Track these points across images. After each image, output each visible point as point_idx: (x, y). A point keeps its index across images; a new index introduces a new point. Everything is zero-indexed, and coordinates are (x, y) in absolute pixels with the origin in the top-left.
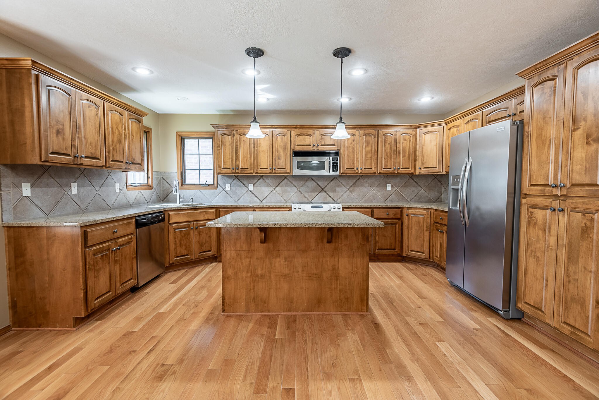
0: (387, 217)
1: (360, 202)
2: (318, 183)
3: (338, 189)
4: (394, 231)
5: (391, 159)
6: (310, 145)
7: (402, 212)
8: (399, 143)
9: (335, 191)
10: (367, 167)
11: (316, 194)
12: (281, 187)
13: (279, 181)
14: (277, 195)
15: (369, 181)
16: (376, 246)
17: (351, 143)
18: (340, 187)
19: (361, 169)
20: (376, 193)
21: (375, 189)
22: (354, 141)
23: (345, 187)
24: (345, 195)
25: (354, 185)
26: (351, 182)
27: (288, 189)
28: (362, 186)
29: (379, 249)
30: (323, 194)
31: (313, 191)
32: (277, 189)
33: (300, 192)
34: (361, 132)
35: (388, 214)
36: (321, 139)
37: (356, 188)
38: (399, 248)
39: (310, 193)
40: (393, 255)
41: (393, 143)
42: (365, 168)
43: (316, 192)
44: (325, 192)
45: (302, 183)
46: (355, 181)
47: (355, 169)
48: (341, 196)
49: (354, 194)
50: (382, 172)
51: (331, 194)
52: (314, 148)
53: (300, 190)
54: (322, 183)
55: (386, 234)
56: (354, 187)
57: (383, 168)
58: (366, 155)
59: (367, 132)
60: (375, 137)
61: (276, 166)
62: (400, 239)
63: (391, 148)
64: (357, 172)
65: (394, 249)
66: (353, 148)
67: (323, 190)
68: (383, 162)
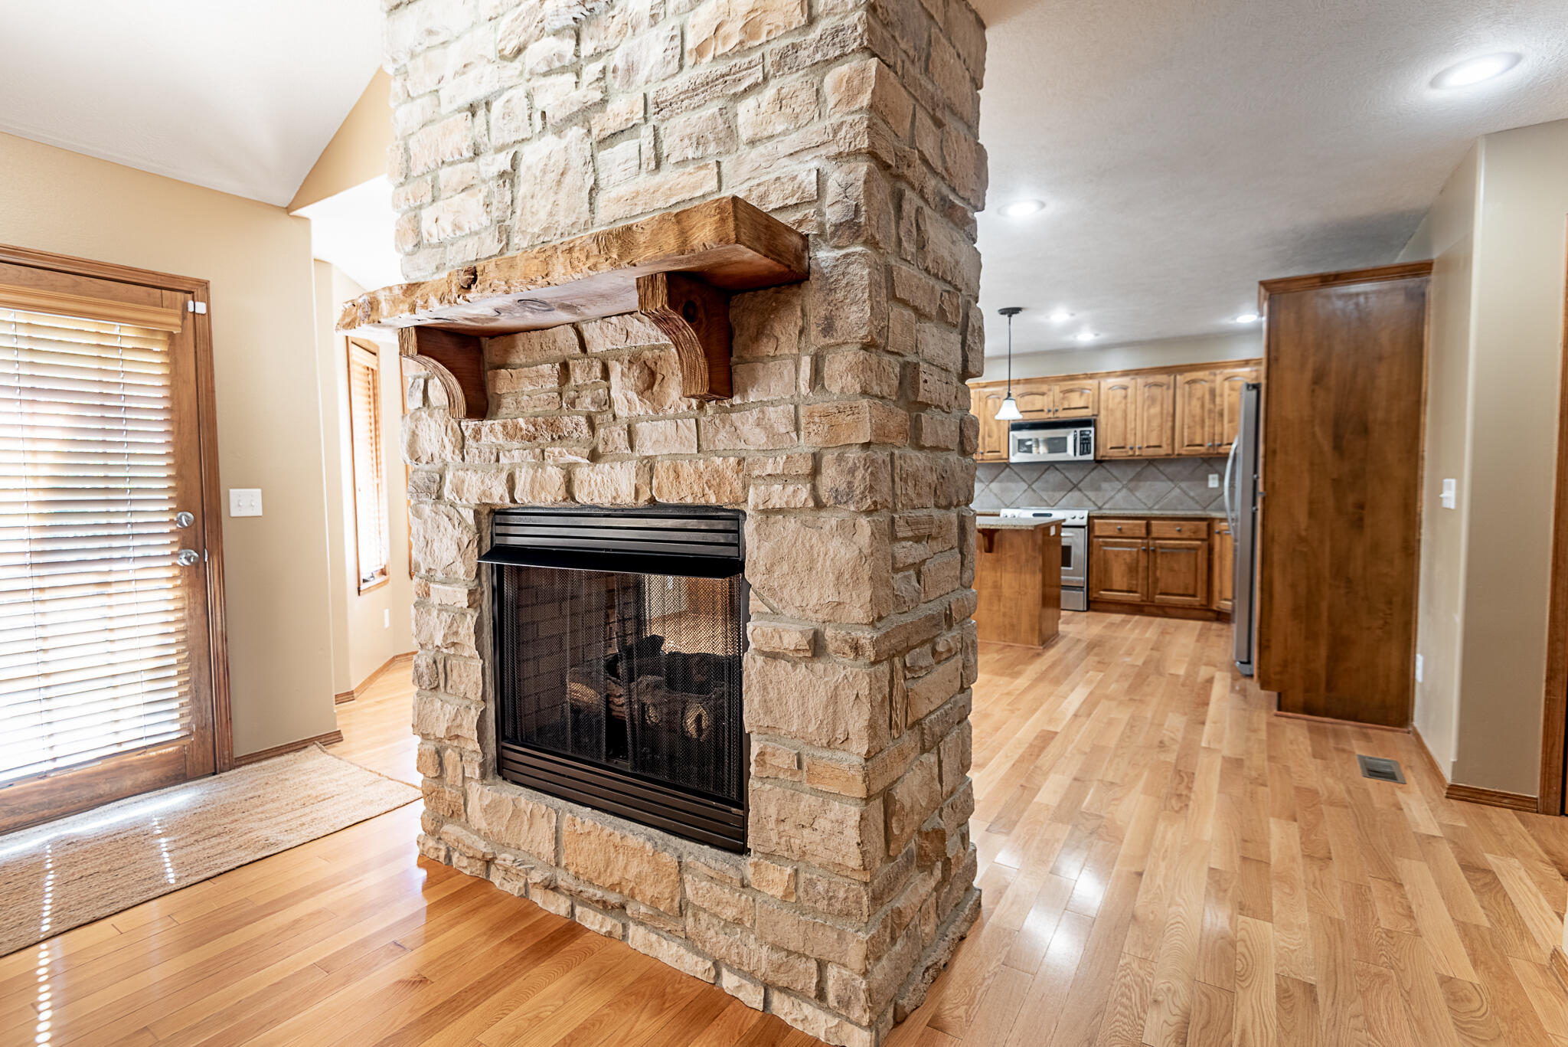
0: (1177, 535)
1: (1150, 509)
2: (1067, 474)
3: (1105, 485)
4: (1192, 562)
5: (1203, 427)
6: (1042, 411)
7: (1210, 528)
8: (1222, 395)
9: (1098, 489)
10: (1151, 444)
11: (1062, 494)
12: (1001, 481)
13: (995, 472)
14: (992, 496)
15: (1170, 469)
16: (1155, 587)
17: (1120, 403)
18: (1111, 481)
19: (1140, 448)
20: (1184, 492)
21: (1183, 485)
22: (1126, 397)
23: (1117, 480)
24: (1119, 496)
25: (1137, 478)
26: (1131, 472)
27: (1012, 485)
28: (1155, 479)
29: (1161, 594)
30: (1076, 494)
31: (1058, 488)
32: (993, 485)
33: (1033, 490)
34: (1141, 381)
35: (1179, 531)
36: (1064, 398)
37: (1141, 484)
38: (1204, 595)
39: (1051, 493)
40: (1191, 608)
41: (1207, 397)
42: (1148, 447)
43: (1062, 490)
44: (1080, 490)
45: (1036, 475)
46: (1139, 469)
47: (1128, 447)
48: (1112, 498)
49: (1138, 494)
50: (1184, 453)
51: (1091, 494)
52: (1051, 415)
53: (1034, 486)
54: (1074, 476)
55: (1176, 567)
56: (1139, 481)
57: (1186, 443)
58: (1149, 422)
59: (1151, 379)
60: (1168, 388)
61: (984, 448)
62: (1205, 577)
63: (1203, 406)
64: (1131, 453)
65: (1194, 596)
66: (1125, 412)
67: (1075, 487)
68: (1186, 434)
